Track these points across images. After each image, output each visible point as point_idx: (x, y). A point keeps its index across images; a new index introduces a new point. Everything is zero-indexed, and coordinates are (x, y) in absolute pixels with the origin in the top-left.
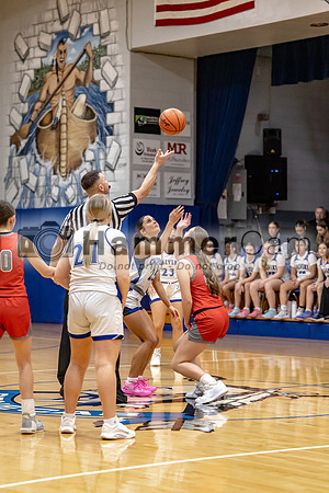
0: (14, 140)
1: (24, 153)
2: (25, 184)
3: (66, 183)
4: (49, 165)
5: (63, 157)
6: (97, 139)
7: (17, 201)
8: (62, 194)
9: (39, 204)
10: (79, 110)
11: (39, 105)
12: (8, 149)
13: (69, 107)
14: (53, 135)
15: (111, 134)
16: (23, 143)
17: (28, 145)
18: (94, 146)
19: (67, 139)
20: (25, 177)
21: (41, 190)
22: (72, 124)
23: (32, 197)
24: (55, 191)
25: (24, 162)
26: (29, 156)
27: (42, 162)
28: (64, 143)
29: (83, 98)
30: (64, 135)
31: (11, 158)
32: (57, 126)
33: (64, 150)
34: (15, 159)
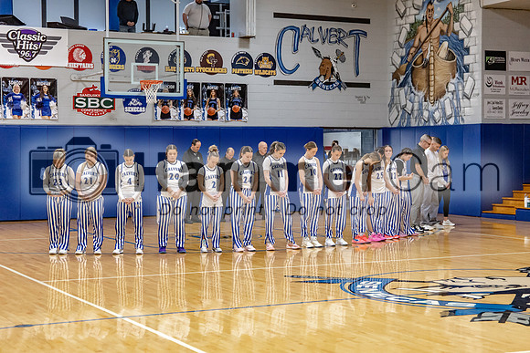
0: (396, 76)
1: (402, 85)
2: (403, 108)
3: (434, 108)
4: (421, 94)
5: (432, 89)
6: (457, 75)
7: (398, 121)
8: (431, 116)
9: (414, 124)
10: (443, 53)
11: (413, 49)
12: (391, 83)
13: (436, 51)
14: (424, 72)
15: (468, 71)
16: (402, 78)
17: (405, 79)
18: (455, 81)
19: (434, 75)
20: (403, 104)
21: (416, 113)
22: (438, 64)
23: (409, 118)
24: (426, 114)
25: (402, 92)
26: (406, 87)
27: (416, 92)
28: (432, 78)
29: (446, 44)
30: (432, 72)
31: (393, 89)
32: (427, 65)
33: (432, 83)
34: (396, 90)
